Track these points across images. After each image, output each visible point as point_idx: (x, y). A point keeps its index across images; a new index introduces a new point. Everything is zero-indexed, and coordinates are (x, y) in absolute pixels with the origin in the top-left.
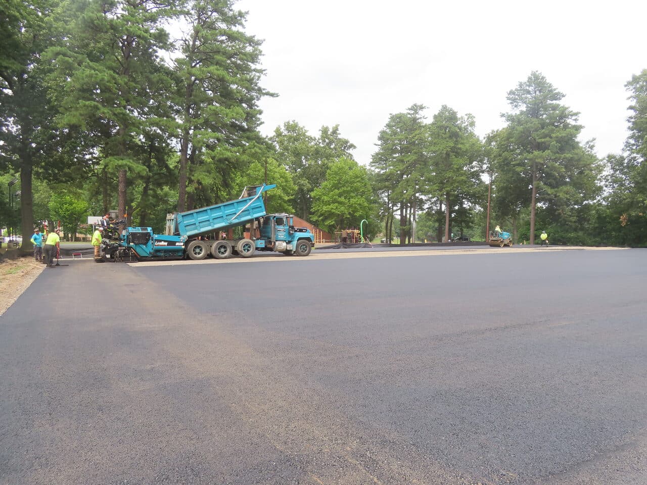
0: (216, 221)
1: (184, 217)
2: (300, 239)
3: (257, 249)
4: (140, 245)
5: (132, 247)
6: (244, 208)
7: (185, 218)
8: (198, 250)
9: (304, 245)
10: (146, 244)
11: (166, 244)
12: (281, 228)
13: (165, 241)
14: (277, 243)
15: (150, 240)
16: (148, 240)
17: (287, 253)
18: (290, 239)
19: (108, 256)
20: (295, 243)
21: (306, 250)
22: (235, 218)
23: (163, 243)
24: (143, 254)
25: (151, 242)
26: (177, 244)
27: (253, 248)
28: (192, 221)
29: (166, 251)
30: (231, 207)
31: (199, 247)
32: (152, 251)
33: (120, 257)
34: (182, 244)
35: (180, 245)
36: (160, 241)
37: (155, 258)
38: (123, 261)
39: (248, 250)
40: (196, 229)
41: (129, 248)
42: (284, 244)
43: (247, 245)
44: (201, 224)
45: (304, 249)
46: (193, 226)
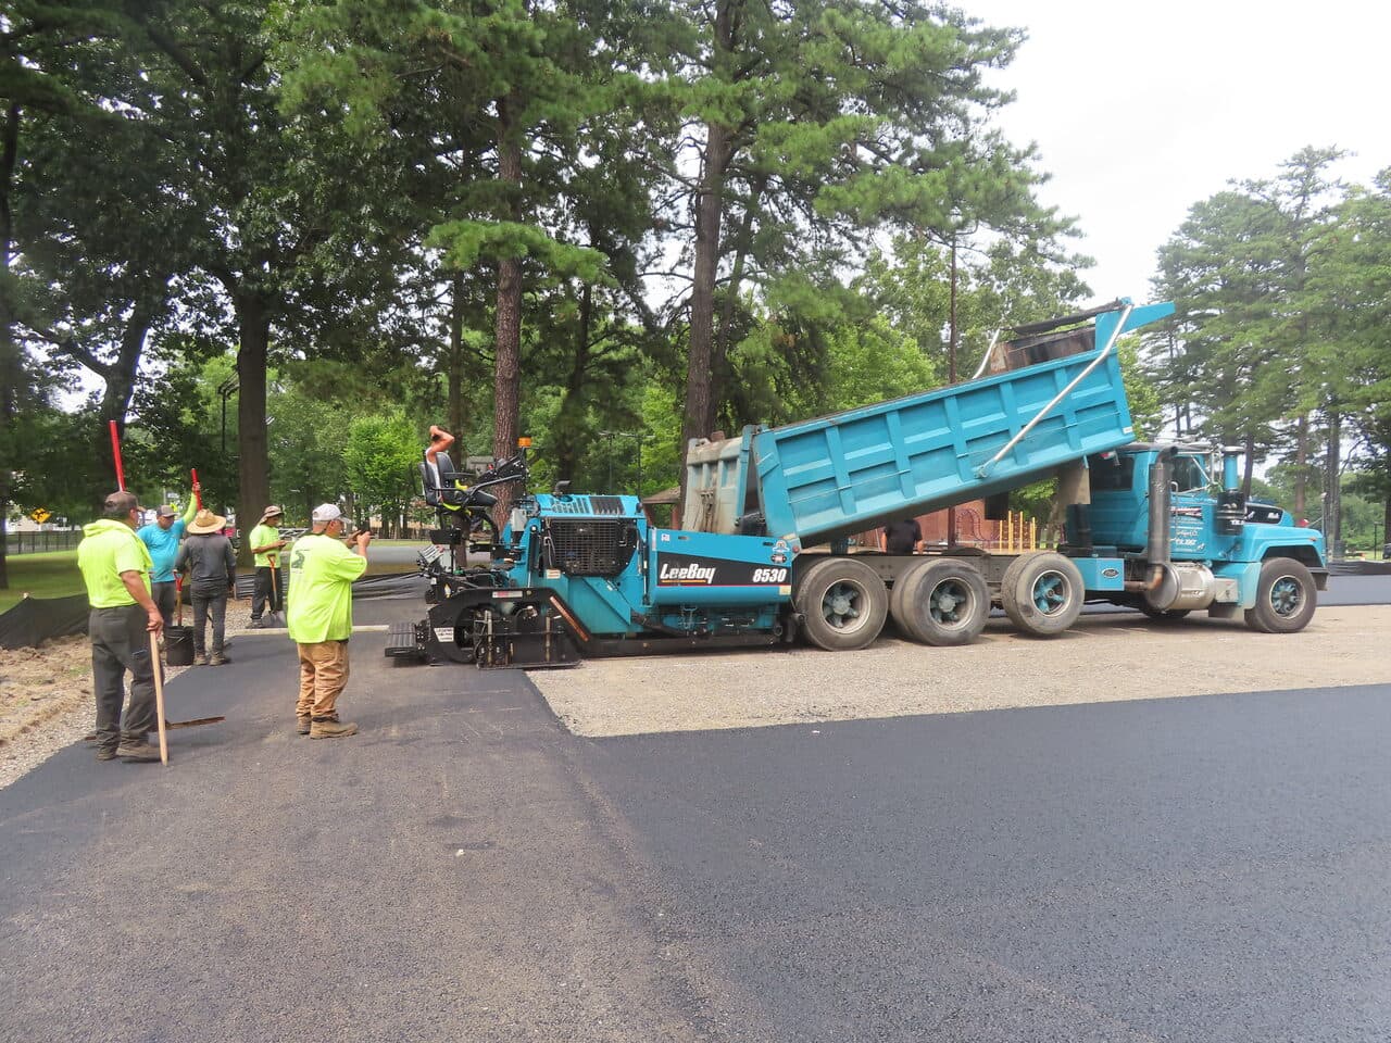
0: (921, 466)
1: (789, 447)
2: (1272, 552)
3: (1091, 595)
4: (593, 582)
5: (551, 592)
6: (1047, 407)
7: (793, 453)
8: (841, 605)
9: (1286, 581)
10: (613, 575)
11: (709, 574)
12: (1185, 501)
13: (704, 562)
14: (1176, 571)
15: (636, 558)
16: (624, 557)
17: (1218, 616)
18: (1220, 555)
19: (445, 635)
20: (1252, 570)
21: (1293, 605)
22: (1011, 454)
23: (693, 572)
24: (602, 623)
25: (635, 566)
26: (758, 575)
27: (1076, 598)
28: (820, 466)
29: (704, 610)
30: (989, 401)
31: (845, 588)
32: (641, 609)
33: (497, 640)
34: (781, 575)
35: (771, 580)
36: (683, 561)
37: (658, 643)
38: (512, 660)
39: (1053, 604)
40: (836, 501)
41: (540, 596)
42: (1206, 576)
43: (1048, 578)
44: (860, 481)
45: (1285, 599)
46: (825, 492)
